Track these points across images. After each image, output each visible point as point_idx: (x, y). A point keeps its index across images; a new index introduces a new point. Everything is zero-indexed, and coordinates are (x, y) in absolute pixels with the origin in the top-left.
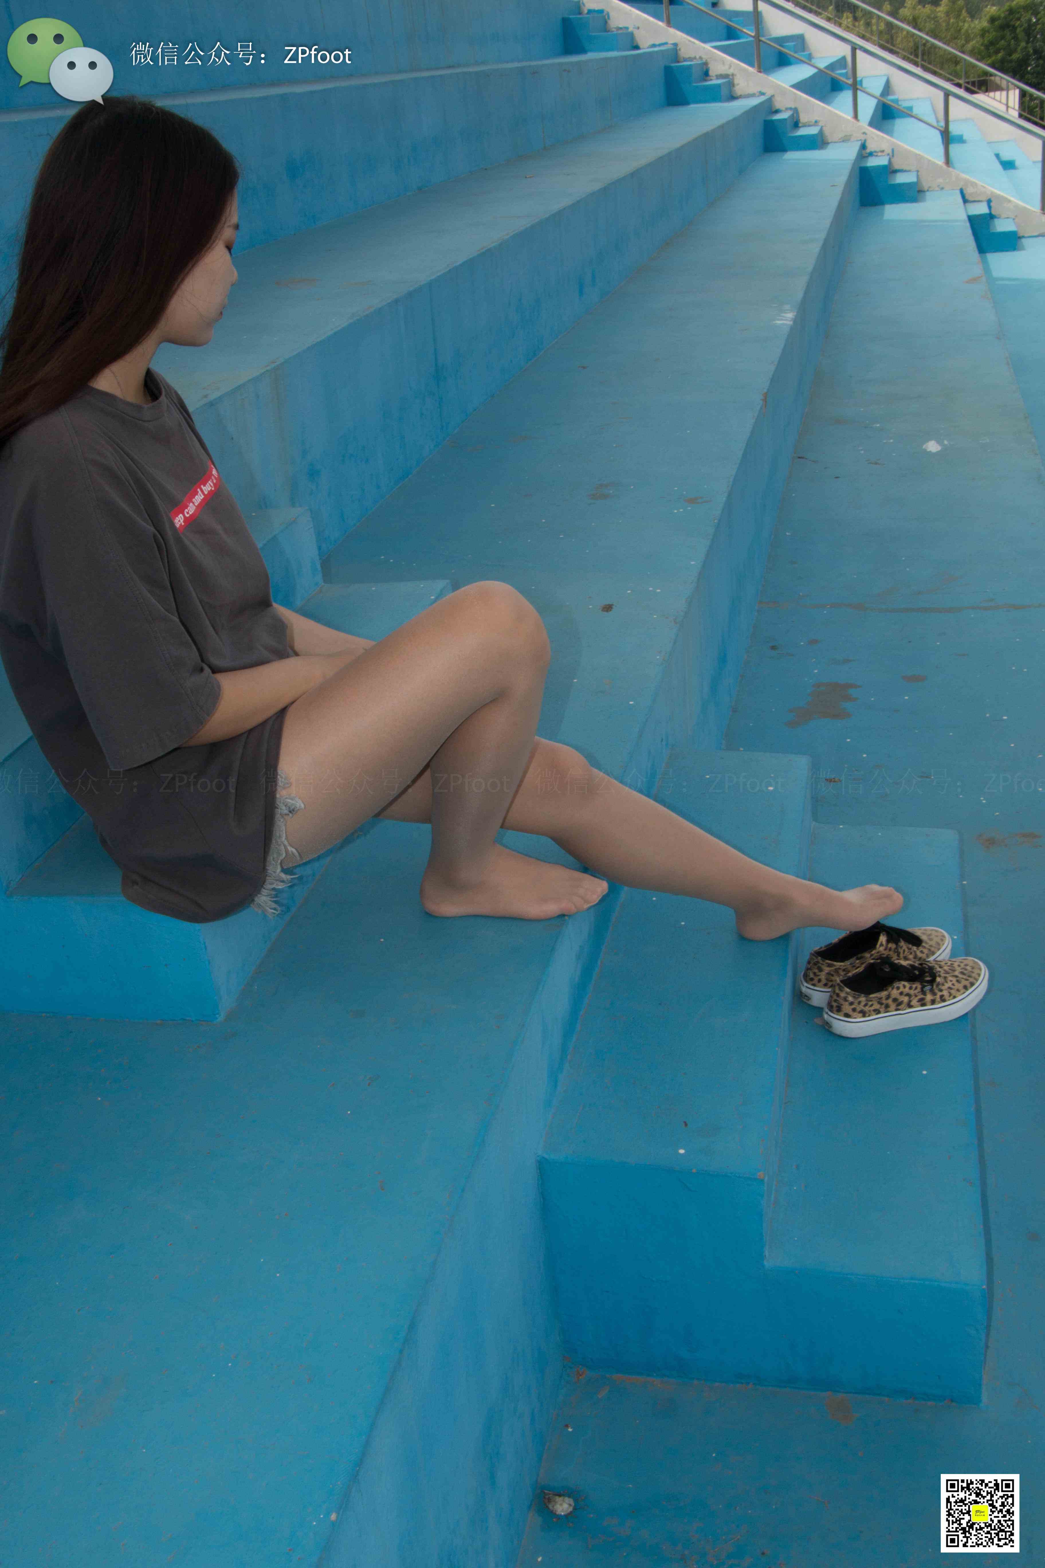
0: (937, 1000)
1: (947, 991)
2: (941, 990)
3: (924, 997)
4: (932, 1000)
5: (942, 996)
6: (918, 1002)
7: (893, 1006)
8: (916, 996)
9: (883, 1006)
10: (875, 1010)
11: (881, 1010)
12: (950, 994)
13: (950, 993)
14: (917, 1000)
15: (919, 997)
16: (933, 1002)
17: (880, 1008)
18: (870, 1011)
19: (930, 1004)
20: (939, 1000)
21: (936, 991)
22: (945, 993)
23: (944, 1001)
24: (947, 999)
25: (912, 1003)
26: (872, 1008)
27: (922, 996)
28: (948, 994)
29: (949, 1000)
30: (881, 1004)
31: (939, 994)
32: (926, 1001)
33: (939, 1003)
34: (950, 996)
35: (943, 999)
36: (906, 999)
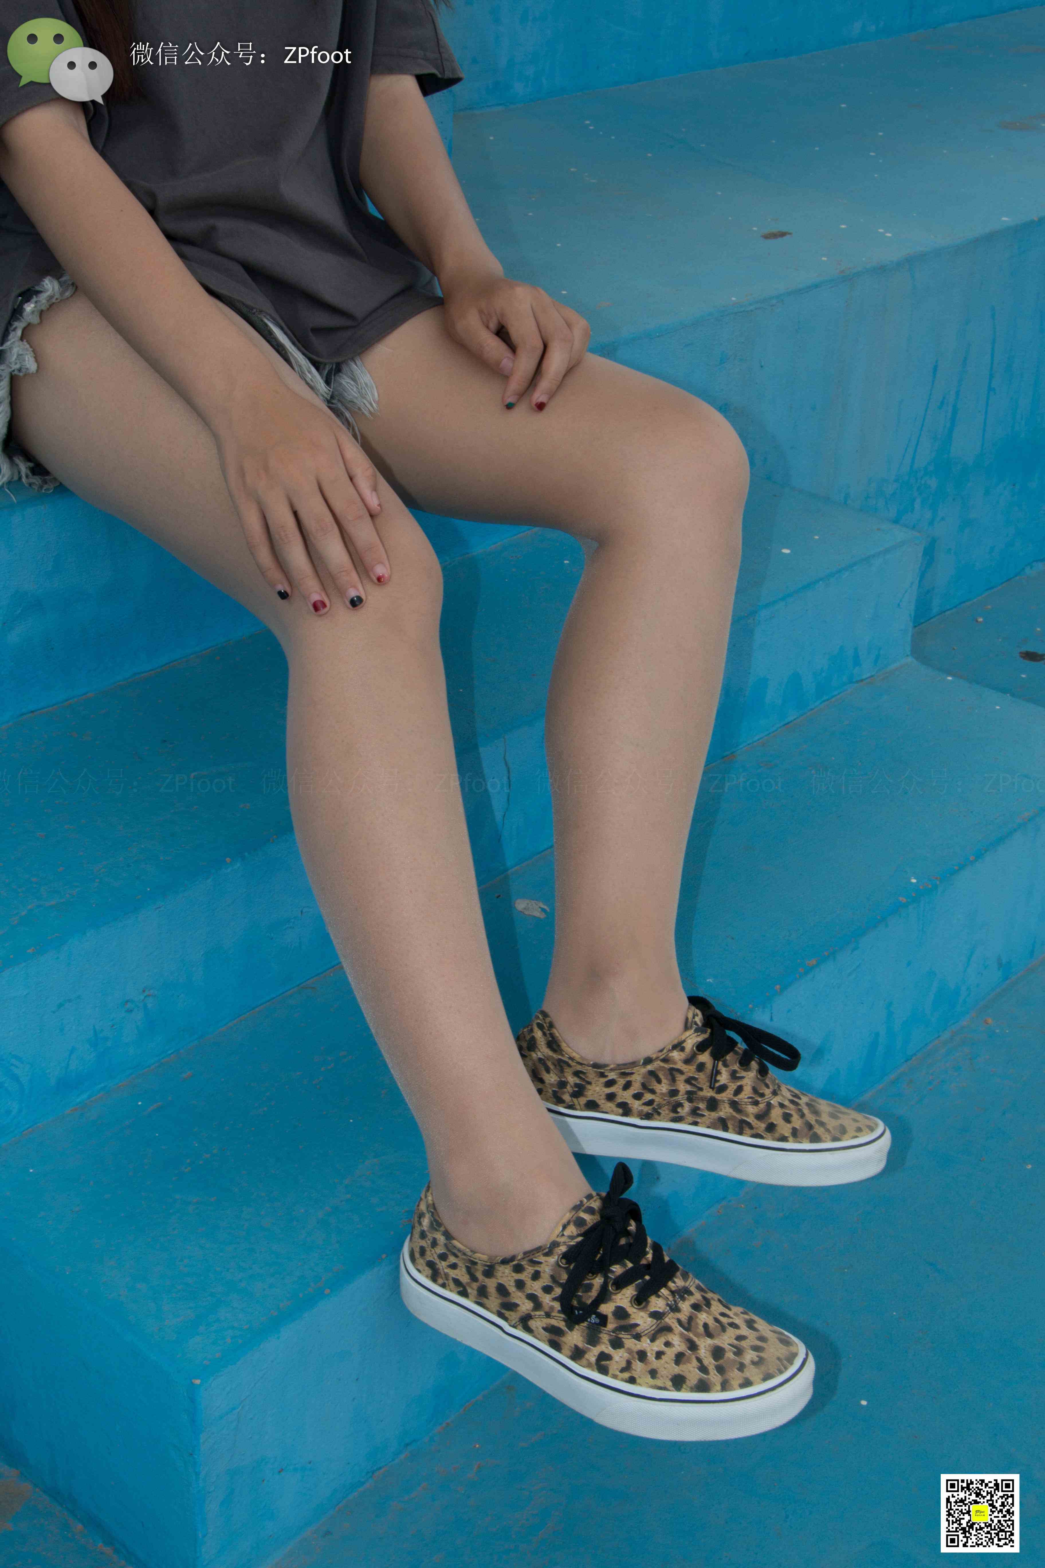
0: (587, 1356)
1: (626, 1355)
2: (617, 1344)
3: (565, 1329)
4: (576, 1347)
5: (604, 1357)
6: (545, 1329)
7: (494, 1301)
8: (548, 1315)
9: (475, 1285)
10: (457, 1282)
11: (469, 1290)
12: (628, 1367)
13: (629, 1363)
14: (545, 1326)
15: (554, 1322)
16: (577, 1354)
17: (468, 1284)
18: (446, 1275)
19: (569, 1353)
20: (593, 1359)
21: (605, 1338)
22: (619, 1357)
23: (604, 1370)
24: (611, 1372)
25: (532, 1324)
26: (452, 1273)
27: (562, 1325)
28: (624, 1364)
29: (615, 1377)
30: (474, 1278)
31: (605, 1347)
32: (563, 1339)
33: (589, 1366)
34: (623, 1370)
35: (602, 1364)
36: (526, 1306)
